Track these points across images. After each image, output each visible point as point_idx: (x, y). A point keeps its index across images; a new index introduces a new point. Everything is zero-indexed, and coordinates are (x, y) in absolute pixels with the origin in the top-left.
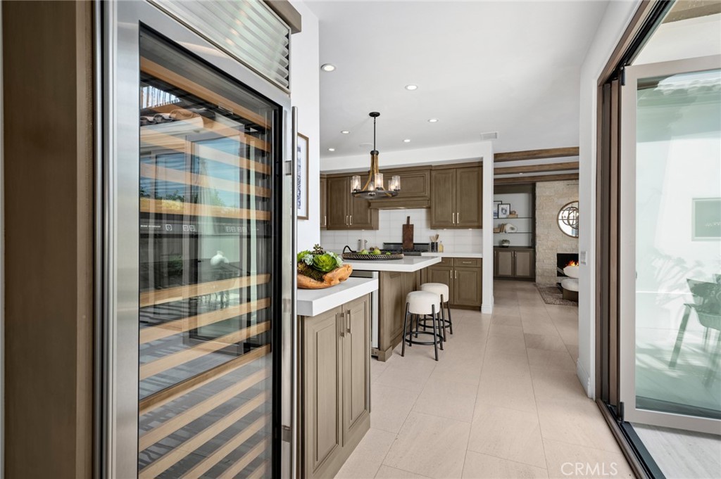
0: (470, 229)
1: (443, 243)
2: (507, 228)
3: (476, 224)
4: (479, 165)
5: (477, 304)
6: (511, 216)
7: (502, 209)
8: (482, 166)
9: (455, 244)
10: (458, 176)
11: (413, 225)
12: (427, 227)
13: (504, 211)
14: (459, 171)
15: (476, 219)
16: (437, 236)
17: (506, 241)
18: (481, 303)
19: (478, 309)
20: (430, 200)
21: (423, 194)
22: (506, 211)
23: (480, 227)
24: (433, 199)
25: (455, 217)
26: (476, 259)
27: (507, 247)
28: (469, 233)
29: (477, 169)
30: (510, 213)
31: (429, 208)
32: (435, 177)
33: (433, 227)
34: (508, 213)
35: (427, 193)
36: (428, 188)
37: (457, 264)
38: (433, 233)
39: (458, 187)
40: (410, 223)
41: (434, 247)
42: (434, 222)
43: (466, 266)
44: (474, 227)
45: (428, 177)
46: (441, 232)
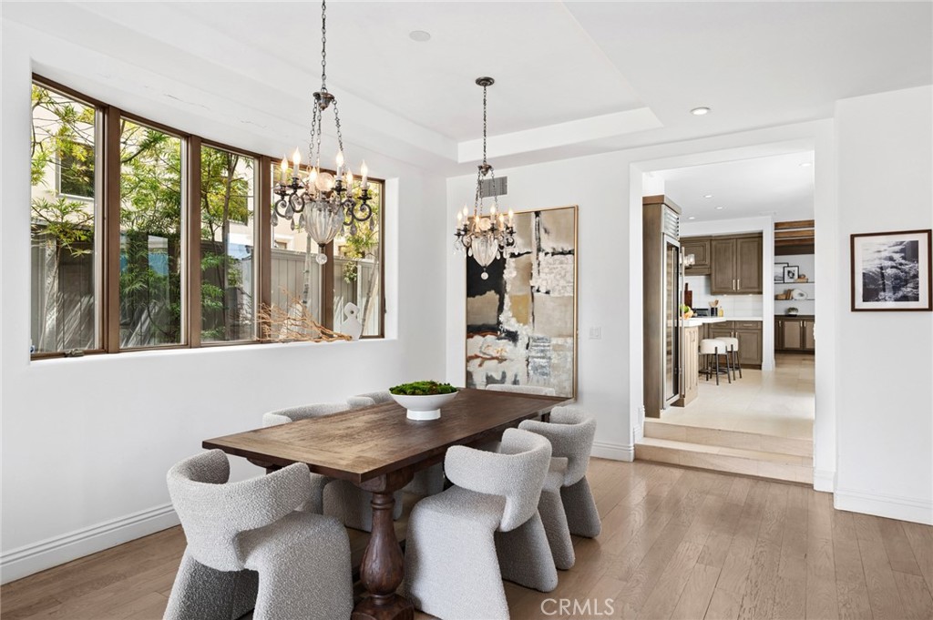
0: (751, 295)
1: (723, 308)
2: (795, 294)
3: (756, 290)
4: (759, 237)
5: (758, 363)
6: (799, 280)
7: (789, 272)
8: (762, 237)
9: (734, 308)
10: (739, 246)
11: (691, 292)
12: (707, 293)
13: (791, 275)
14: (739, 241)
15: (756, 286)
16: (717, 302)
17: (793, 309)
18: (762, 361)
19: (759, 367)
20: (711, 268)
21: (703, 262)
22: (793, 274)
23: (761, 293)
24: (713, 268)
25: (737, 284)
26: (756, 322)
27: (795, 316)
28: (749, 299)
29: (757, 239)
30: (799, 277)
31: (709, 276)
32: (716, 247)
33: (713, 293)
34: (796, 277)
35: (708, 262)
36: (708, 256)
37: (738, 326)
38: (713, 299)
39: (739, 257)
40: (689, 289)
41: (714, 312)
42: (714, 289)
43: (747, 329)
44: (754, 293)
45: (708, 246)
46: (720, 298)
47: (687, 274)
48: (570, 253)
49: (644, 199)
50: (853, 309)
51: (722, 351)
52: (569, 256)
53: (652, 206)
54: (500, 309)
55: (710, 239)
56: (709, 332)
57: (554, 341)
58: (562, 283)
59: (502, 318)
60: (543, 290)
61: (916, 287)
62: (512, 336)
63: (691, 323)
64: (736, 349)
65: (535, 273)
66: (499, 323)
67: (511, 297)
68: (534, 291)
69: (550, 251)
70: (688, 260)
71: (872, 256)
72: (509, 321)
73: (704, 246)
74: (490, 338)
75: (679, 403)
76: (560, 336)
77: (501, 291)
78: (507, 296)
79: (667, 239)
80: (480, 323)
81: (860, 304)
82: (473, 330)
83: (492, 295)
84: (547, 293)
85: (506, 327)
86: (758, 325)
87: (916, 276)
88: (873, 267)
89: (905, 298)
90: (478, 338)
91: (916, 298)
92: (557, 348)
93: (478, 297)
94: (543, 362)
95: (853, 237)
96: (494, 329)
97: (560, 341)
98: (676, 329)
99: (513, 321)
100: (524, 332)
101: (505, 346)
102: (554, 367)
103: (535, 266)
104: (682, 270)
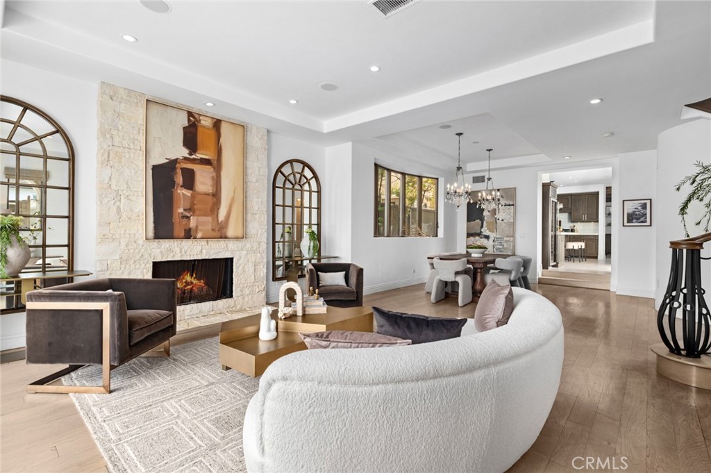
1: (577, 229)
3: (595, 220)
4: (597, 193)
5: (596, 256)
8: (599, 194)
9: (583, 229)
10: (586, 198)
12: (569, 221)
14: (587, 196)
15: (595, 218)
16: (574, 226)
18: (598, 254)
19: (597, 258)
20: (570, 209)
21: (567, 207)
24: (572, 209)
25: (585, 217)
26: (595, 236)
28: (592, 224)
29: (596, 195)
31: (570, 214)
32: (574, 199)
33: (572, 222)
35: (570, 206)
36: (570, 203)
37: (585, 238)
38: (572, 224)
39: (586, 204)
41: (572, 230)
42: (573, 219)
43: (591, 239)
44: (594, 222)
45: (570, 198)
46: (576, 224)
47: (560, 212)
48: (513, 205)
49: (543, 184)
50: (624, 226)
51: (576, 248)
52: (512, 207)
53: (546, 187)
54: (482, 227)
55: (571, 195)
56: (570, 239)
57: (505, 239)
58: (509, 217)
59: (482, 230)
60: (501, 219)
61: (646, 218)
62: (487, 237)
63: (561, 235)
64: (583, 247)
65: (497, 213)
66: (481, 232)
67: (487, 222)
68: (496, 220)
69: (504, 204)
70: (560, 206)
71: (630, 208)
72: (485, 231)
73: (568, 199)
74: (477, 238)
75: (555, 266)
76: (508, 236)
77: (482, 220)
78: (485, 222)
79: (552, 199)
80: (472, 232)
81: (626, 224)
82: (469, 235)
83: (478, 221)
84: (503, 220)
85: (484, 234)
86: (596, 238)
87: (646, 214)
88: (631, 211)
89: (642, 222)
90: (472, 238)
91: (646, 222)
92: (506, 241)
93: (472, 222)
94: (500, 247)
95: (624, 201)
96: (479, 234)
97: (508, 239)
98: (555, 236)
99: (487, 231)
100: (492, 235)
101: (484, 242)
102: (506, 249)
103: (497, 210)
104: (558, 211)
